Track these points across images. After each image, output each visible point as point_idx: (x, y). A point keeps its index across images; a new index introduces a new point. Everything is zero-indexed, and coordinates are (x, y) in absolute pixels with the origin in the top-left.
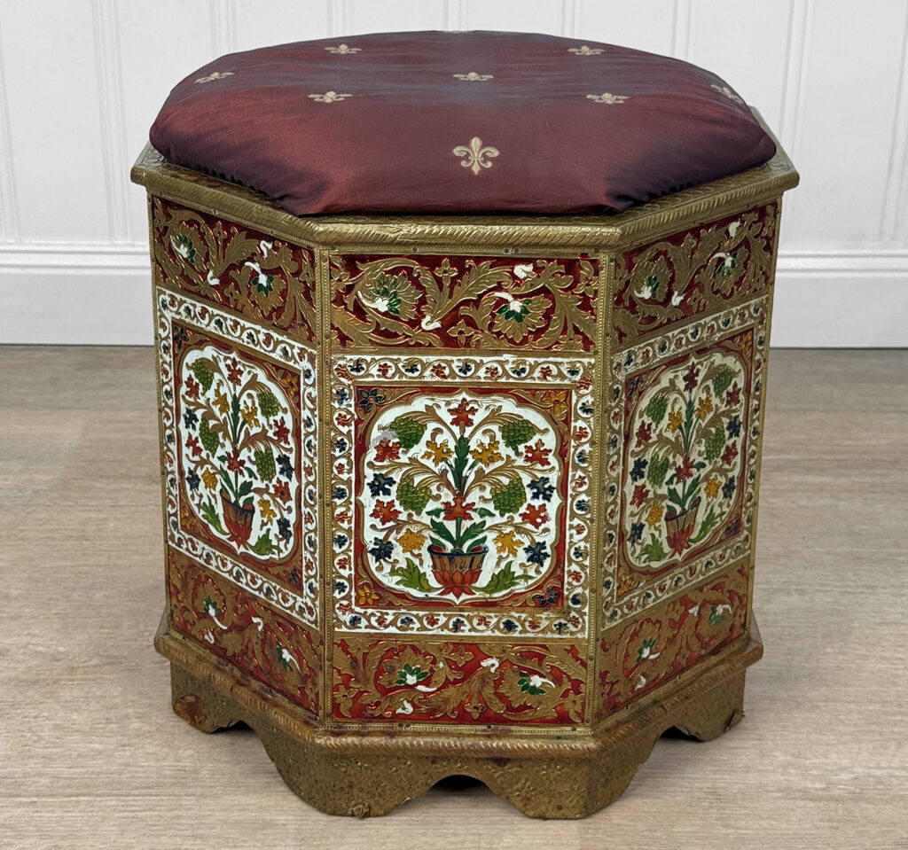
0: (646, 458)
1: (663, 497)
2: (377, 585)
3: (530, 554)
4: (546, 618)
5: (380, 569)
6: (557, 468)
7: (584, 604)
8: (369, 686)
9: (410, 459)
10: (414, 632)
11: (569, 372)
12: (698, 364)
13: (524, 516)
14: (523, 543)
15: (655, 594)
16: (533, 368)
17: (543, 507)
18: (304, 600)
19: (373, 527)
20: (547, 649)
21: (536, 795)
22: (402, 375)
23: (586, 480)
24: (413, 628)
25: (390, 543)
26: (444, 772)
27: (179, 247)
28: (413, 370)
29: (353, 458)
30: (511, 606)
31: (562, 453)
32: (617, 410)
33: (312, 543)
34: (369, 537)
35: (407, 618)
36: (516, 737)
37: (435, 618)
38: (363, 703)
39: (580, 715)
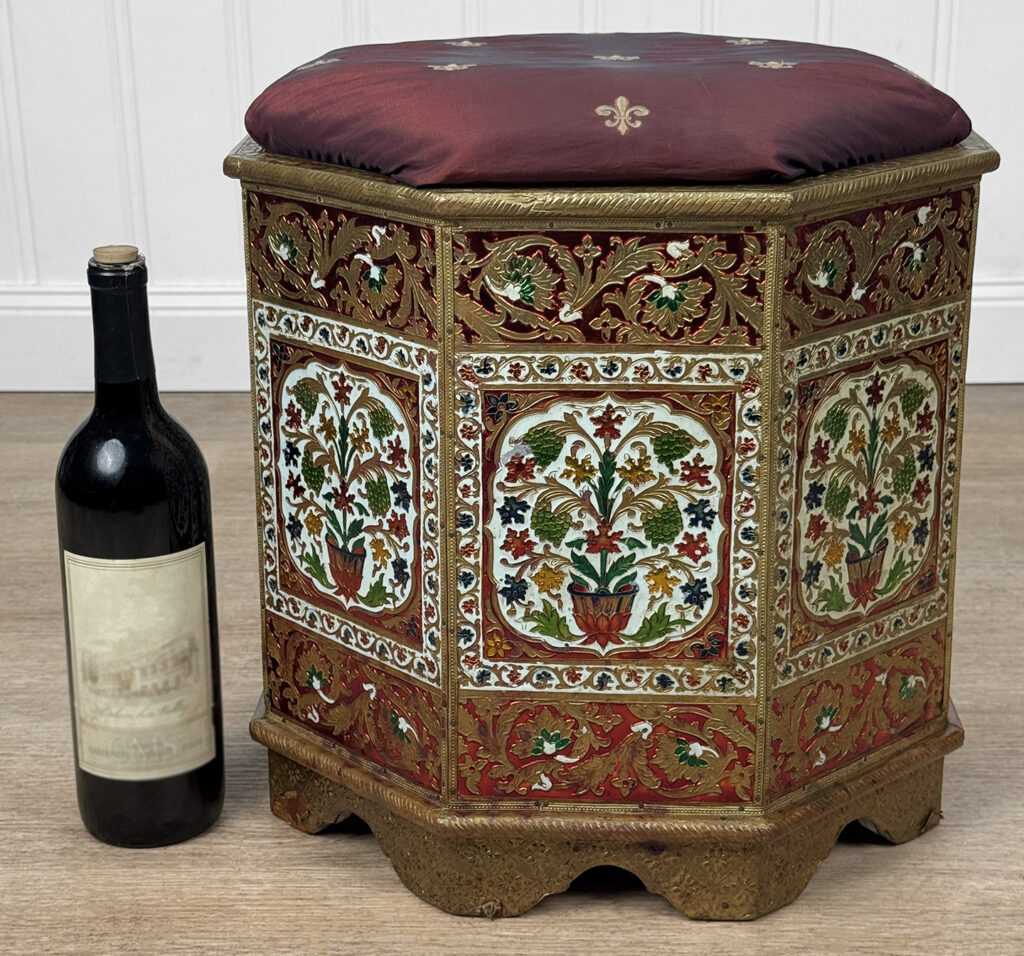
0: (823, 482)
1: (843, 533)
2: (509, 633)
3: (688, 594)
4: (708, 673)
5: (512, 612)
6: (719, 488)
7: (752, 655)
8: (500, 757)
9: (546, 478)
10: (553, 690)
11: (732, 370)
12: (884, 374)
13: (680, 547)
14: (679, 580)
15: (835, 650)
16: (689, 367)
17: (702, 538)
18: (424, 655)
19: (504, 561)
20: (709, 710)
21: (698, 889)
22: (537, 377)
23: (753, 503)
24: (551, 685)
25: (524, 580)
26: (588, 861)
27: (278, 247)
28: (549, 370)
29: (480, 478)
30: (666, 657)
31: (725, 469)
32: (789, 419)
33: (432, 584)
34: (500, 573)
35: (544, 673)
36: (674, 818)
37: (577, 672)
38: (494, 776)
39: (749, 792)
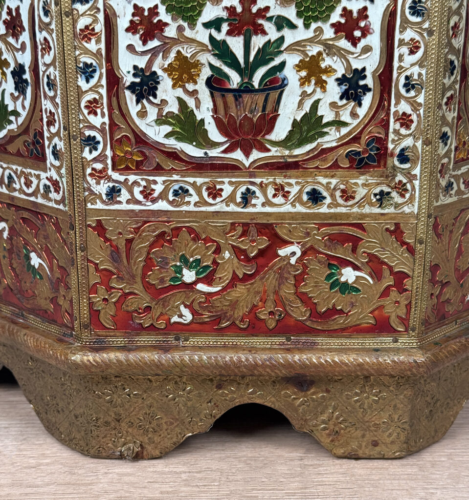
2: (141, 139)
3: (344, 88)
4: (364, 185)
5: (143, 114)
7: (415, 163)
8: (135, 286)
10: (191, 208)
13: (337, 27)
14: (335, 71)
18: (48, 175)
19: (131, 48)
20: (363, 229)
21: (346, 427)
24: (189, 203)
25: (155, 73)
26: (232, 400)
30: (317, 168)
33: (51, 84)
34: (126, 64)
35: (181, 188)
37: (218, 187)
38: (129, 309)
39: (404, 321)
